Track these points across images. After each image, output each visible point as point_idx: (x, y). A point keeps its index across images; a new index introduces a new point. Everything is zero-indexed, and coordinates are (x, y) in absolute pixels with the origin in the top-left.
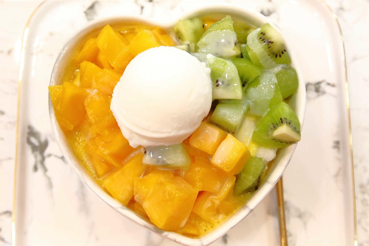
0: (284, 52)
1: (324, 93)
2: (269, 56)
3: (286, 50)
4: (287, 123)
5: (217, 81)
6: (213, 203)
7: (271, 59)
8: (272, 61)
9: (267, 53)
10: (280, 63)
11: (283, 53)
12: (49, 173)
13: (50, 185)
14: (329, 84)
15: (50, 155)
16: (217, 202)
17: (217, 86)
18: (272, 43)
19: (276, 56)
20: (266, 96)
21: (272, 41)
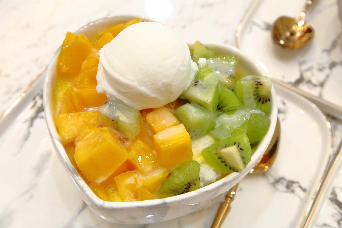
0: (268, 101)
1: (293, 191)
2: (253, 96)
3: (270, 100)
4: (238, 146)
5: (197, 82)
6: (136, 181)
7: (254, 99)
8: (254, 102)
9: (253, 91)
10: (260, 109)
11: (266, 101)
12: (32, 130)
13: (26, 138)
14: (301, 187)
15: (42, 117)
16: (140, 184)
17: (195, 85)
18: (261, 85)
19: (259, 100)
20: (233, 124)
21: (262, 83)
